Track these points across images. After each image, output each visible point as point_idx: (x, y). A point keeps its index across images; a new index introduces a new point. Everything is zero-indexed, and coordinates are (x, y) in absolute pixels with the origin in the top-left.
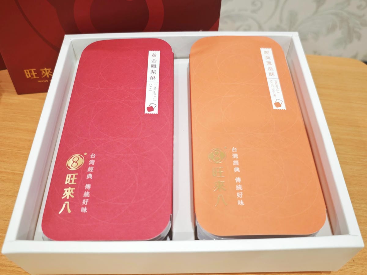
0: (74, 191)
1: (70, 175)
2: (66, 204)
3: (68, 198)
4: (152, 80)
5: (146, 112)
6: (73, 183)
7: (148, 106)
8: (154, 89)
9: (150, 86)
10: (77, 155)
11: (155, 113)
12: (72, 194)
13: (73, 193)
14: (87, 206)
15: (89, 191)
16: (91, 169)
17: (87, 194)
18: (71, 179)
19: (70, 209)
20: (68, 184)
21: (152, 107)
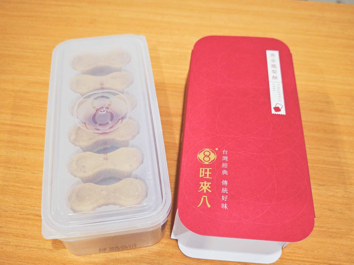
0: (210, 185)
1: (204, 169)
2: (205, 198)
3: (205, 192)
4: (274, 80)
5: (273, 112)
6: (208, 177)
7: (274, 107)
8: (278, 89)
9: (274, 86)
10: (208, 149)
11: (283, 114)
12: (208, 188)
13: (210, 187)
14: (227, 202)
15: (226, 187)
16: (225, 165)
17: (225, 190)
18: (206, 173)
19: (209, 204)
20: (202, 177)
21: (278, 108)
